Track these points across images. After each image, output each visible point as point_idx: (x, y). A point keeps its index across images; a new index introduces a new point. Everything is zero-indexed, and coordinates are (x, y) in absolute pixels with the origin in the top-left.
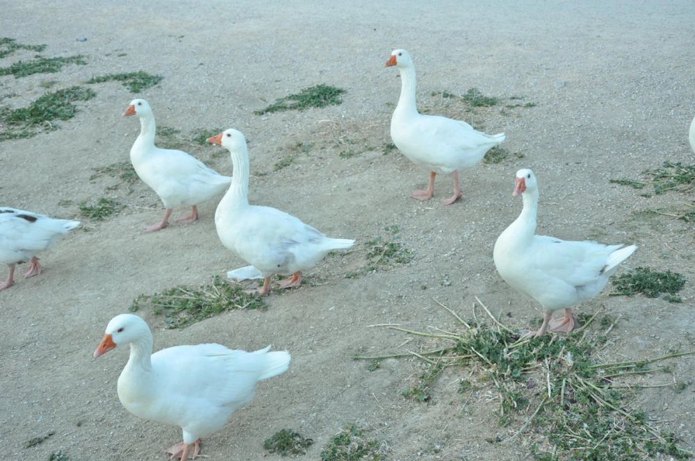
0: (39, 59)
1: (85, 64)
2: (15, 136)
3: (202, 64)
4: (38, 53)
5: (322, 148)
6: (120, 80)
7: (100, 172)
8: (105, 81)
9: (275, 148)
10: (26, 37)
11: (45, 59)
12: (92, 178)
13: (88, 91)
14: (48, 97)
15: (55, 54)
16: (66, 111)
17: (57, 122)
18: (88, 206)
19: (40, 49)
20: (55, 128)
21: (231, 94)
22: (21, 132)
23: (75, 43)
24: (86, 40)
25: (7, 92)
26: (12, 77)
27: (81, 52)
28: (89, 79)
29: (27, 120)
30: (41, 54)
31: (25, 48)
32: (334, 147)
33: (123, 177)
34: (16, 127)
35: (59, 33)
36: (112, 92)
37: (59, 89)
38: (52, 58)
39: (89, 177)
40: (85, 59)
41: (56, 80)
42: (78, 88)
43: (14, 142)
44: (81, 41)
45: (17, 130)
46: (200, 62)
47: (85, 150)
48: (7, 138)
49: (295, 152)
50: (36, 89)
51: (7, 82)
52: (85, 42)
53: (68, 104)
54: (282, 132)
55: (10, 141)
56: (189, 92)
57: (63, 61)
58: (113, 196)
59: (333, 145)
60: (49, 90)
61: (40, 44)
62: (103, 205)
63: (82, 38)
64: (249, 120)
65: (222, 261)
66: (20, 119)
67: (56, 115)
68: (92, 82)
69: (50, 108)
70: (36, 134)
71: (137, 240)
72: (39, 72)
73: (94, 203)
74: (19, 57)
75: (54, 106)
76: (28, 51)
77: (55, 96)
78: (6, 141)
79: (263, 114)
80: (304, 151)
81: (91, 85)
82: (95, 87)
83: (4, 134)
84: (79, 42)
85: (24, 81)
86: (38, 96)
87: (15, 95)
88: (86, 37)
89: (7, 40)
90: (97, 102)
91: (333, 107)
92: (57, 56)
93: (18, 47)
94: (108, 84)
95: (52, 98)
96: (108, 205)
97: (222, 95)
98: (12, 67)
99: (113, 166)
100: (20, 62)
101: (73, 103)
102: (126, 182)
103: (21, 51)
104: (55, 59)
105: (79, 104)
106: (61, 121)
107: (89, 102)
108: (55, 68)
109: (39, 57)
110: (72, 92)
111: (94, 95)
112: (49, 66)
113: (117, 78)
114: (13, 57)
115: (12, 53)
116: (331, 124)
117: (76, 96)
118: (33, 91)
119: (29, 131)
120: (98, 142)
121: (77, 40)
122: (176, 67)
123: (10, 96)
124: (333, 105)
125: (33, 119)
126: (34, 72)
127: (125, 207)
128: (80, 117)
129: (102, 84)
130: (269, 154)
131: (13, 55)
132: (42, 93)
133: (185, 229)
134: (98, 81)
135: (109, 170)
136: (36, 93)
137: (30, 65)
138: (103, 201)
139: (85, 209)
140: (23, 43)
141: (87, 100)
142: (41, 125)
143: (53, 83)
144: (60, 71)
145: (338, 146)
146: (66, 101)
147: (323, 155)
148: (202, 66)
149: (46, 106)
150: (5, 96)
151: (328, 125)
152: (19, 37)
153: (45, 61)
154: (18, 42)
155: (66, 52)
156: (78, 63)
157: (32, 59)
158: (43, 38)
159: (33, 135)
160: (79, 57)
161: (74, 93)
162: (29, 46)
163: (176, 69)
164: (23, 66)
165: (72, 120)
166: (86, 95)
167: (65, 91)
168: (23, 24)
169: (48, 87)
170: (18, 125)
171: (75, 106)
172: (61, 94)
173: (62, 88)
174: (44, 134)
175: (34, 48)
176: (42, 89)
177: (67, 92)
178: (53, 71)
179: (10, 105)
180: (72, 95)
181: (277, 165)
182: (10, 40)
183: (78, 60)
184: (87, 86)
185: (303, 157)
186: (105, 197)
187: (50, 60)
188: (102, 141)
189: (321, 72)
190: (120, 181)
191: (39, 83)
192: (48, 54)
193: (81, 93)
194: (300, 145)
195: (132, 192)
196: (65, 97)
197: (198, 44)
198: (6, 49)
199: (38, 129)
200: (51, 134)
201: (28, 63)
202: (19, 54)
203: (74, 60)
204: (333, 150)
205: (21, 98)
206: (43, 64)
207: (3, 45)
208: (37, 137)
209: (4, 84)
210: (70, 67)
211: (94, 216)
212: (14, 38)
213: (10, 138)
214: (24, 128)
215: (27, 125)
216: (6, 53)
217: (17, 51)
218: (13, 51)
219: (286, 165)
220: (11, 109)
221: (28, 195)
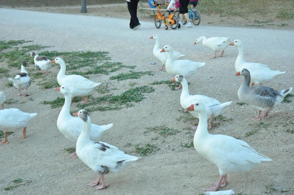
0: (131, 72)
1: (153, 75)
2: (112, 109)
3: (212, 77)
4: (131, 70)
5: (275, 126)
6: (168, 83)
7: (149, 130)
8: (160, 84)
9: (247, 124)
10: (128, 62)
11: (134, 72)
12: (145, 133)
13: (151, 88)
14: (131, 90)
15: (139, 70)
16: (139, 98)
17: (133, 103)
18: (140, 147)
19: (133, 68)
20: (131, 106)
21: (226, 94)
22: (115, 107)
23: (150, 65)
24: (155, 64)
25: (113, 87)
26: (116, 80)
27: (152, 70)
28: (153, 82)
29: (119, 101)
30: (133, 70)
31: (126, 67)
32: (283, 126)
33: (161, 133)
34: (113, 104)
35: (143, 61)
36: (163, 90)
37: (137, 87)
38: (137, 72)
39: (144, 132)
40: (153, 73)
41: (137, 82)
42: (146, 87)
43: (110, 112)
44: (153, 64)
45: (113, 106)
46: (211, 77)
47: (144, 118)
48: (108, 110)
49: (259, 127)
50: (126, 86)
51: (114, 83)
52: (155, 65)
53: (140, 94)
54: (252, 116)
55: (109, 111)
56: (203, 91)
57: (142, 74)
58: (154, 143)
59: (283, 125)
60: (132, 87)
61: (133, 65)
62: (148, 147)
63: (153, 63)
64: (234, 108)
65: (207, 185)
66: (116, 100)
67: (133, 99)
68: (154, 84)
69: (131, 96)
70: (122, 108)
71: (161, 168)
72: (130, 78)
73: (143, 146)
74: (122, 71)
75: (133, 95)
76: (127, 69)
77: (134, 90)
78: (107, 111)
79: (242, 105)
80: (264, 127)
81: (153, 85)
82: (155, 87)
83: (107, 108)
84: (152, 65)
85: (122, 82)
86: (126, 90)
87: (116, 89)
88: (155, 62)
89: (119, 63)
90: (155, 94)
91: (285, 104)
92: (140, 71)
93: (123, 67)
94: (161, 85)
95: (133, 91)
96: (150, 148)
97: (220, 93)
98: (118, 76)
99: (157, 127)
100: (122, 73)
101: (142, 94)
102: (162, 136)
103: (124, 68)
104: (139, 72)
105: (146, 95)
106: (135, 103)
107: (150, 94)
108: (138, 76)
109: (131, 71)
110: (143, 89)
111: (154, 91)
112: (135, 75)
113: (167, 82)
114: (120, 71)
115: (119, 69)
116: (283, 113)
117: (145, 90)
118: (125, 87)
119: (119, 107)
120: (151, 114)
121: (151, 64)
122: (198, 79)
123: (114, 90)
124: (285, 103)
125: (122, 101)
126: (127, 78)
127: (159, 149)
128: (145, 101)
129: (159, 85)
130: (243, 127)
131: (120, 70)
132: (129, 88)
133: (189, 165)
134: (157, 83)
135: (154, 129)
136: (126, 88)
137: (126, 75)
138: (148, 145)
139: (138, 149)
140: (126, 65)
141: (150, 92)
142: (125, 104)
143: (135, 84)
144: (140, 78)
145: (285, 126)
146: (139, 93)
147: (275, 130)
148: (212, 78)
149: (129, 95)
150: (112, 89)
151: (281, 113)
152: (124, 62)
153: (134, 73)
154: (123, 64)
155: (145, 69)
156: (149, 75)
157: (128, 72)
158: (136, 62)
159: (120, 108)
160: (150, 72)
161: (144, 89)
162: (128, 66)
163: (197, 79)
164: (123, 75)
165: (141, 102)
166: (150, 90)
167: (140, 88)
168: (128, 56)
169: (132, 86)
170: (114, 103)
171: (143, 95)
172: (137, 89)
173: (139, 86)
174: (125, 109)
175: (130, 67)
176: (129, 87)
177: (141, 88)
178: (136, 78)
179: (113, 94)
180: (143, 90)
181: (247, 134)
182: (120, 63)
183: (149, 73)
184: (151, 86)
185: (263, 131)
186: (150, 143)
187: (136, 73)
188: (153, 114)
189: (280, 84)
190: (159, 135)
191: (128, 84)
192: (136, 70)
193: (148, 89)
194: (262, 124)
195: (164, 142)
196: (139, 91)
197: (212, 67)
198: (117, 67)
199: (123, 106)
200: (129, 109)
201: (126, 74)
202: (123, 70)
203: (147, 73)
204: (282, 128)
205: (118, 90)
206: (132, 74)
207: (117, 65)
208: (122, 109)
209: (113, 83)
210: (145, 77)
211: (143, 153)
212: (122, 62)
213: (109, 110)
214: (117, 105)
215: (119, 104)
216: (117, 69)
217: (122, 68)
218: (120, 68)
219: (252, 134)
220: (113, 95)
221: (112, 139)
